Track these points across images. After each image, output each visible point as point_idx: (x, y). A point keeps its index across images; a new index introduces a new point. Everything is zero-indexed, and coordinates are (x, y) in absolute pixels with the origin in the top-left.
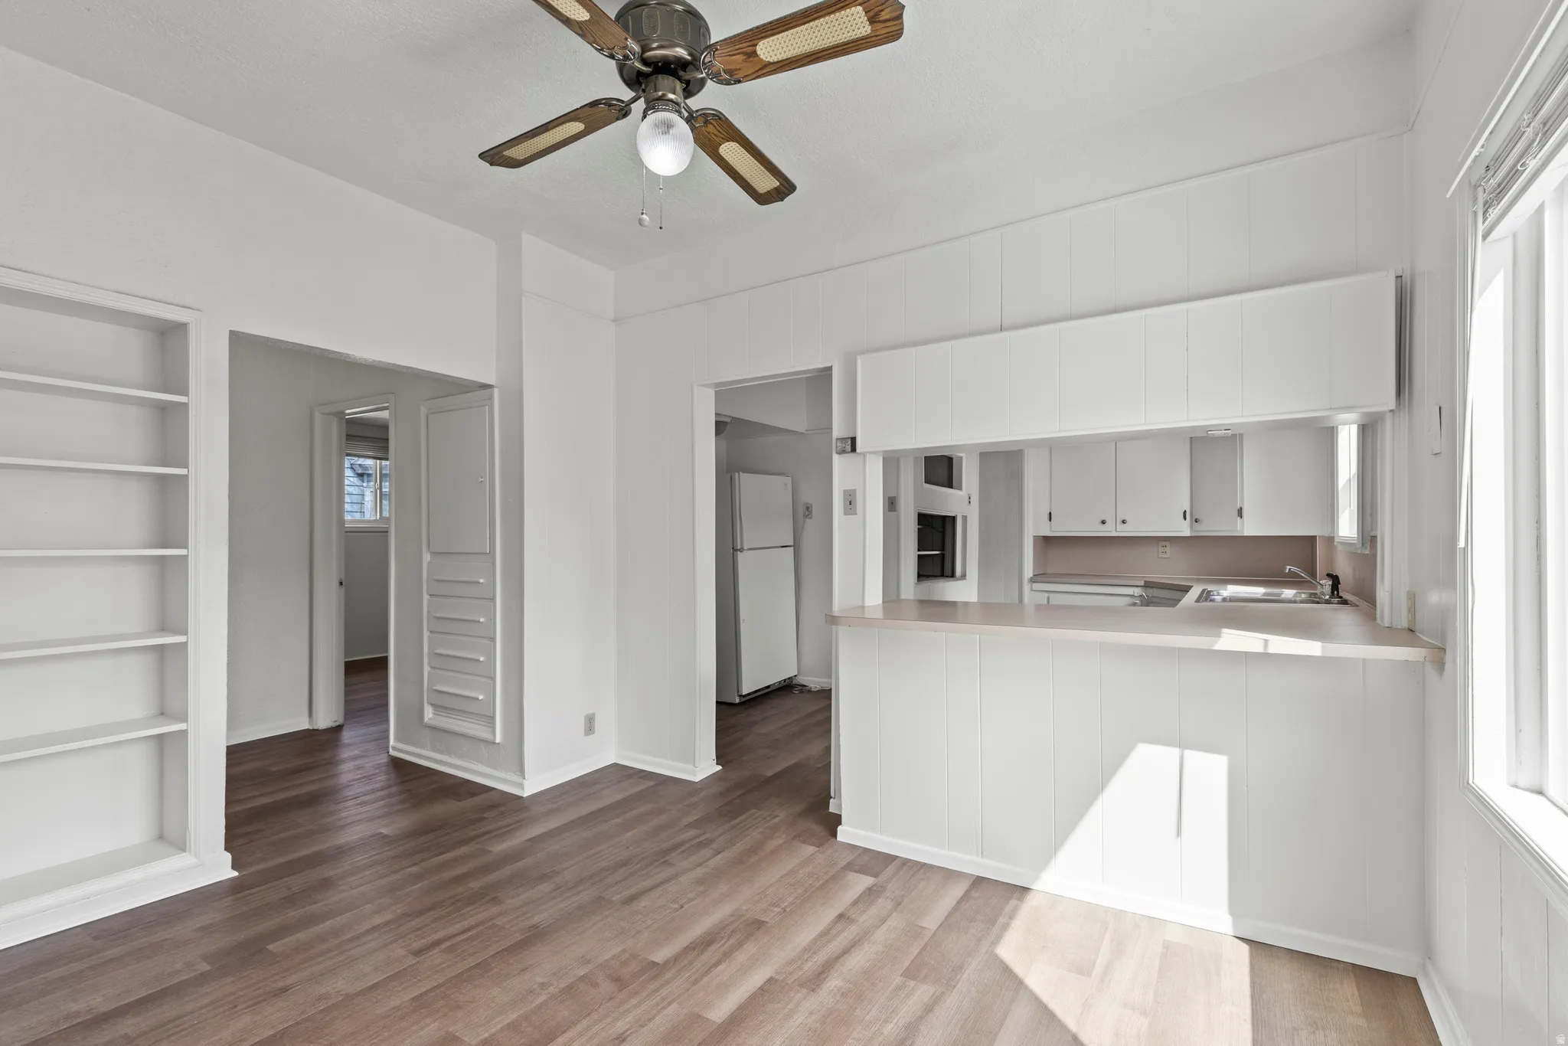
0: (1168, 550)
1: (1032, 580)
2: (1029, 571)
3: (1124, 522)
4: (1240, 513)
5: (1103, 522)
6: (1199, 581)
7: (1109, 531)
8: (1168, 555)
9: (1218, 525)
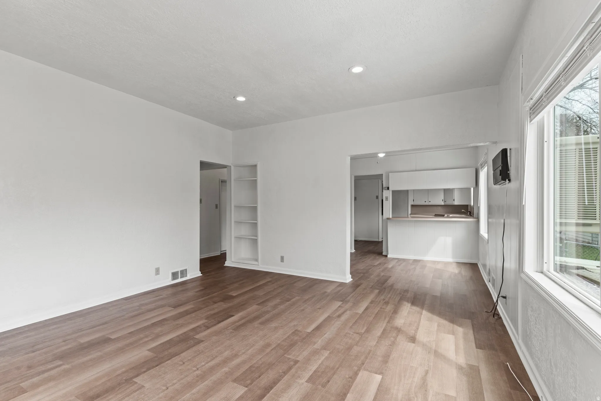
0: (439, 208)
1: (410, 214)
2: (410, 213)
3: (430, 202)
4: (454, 200)
5: (425, 202)
6: (446, 214)
7: (427, 204)
8: (439, 209)
9: (449, 202)
